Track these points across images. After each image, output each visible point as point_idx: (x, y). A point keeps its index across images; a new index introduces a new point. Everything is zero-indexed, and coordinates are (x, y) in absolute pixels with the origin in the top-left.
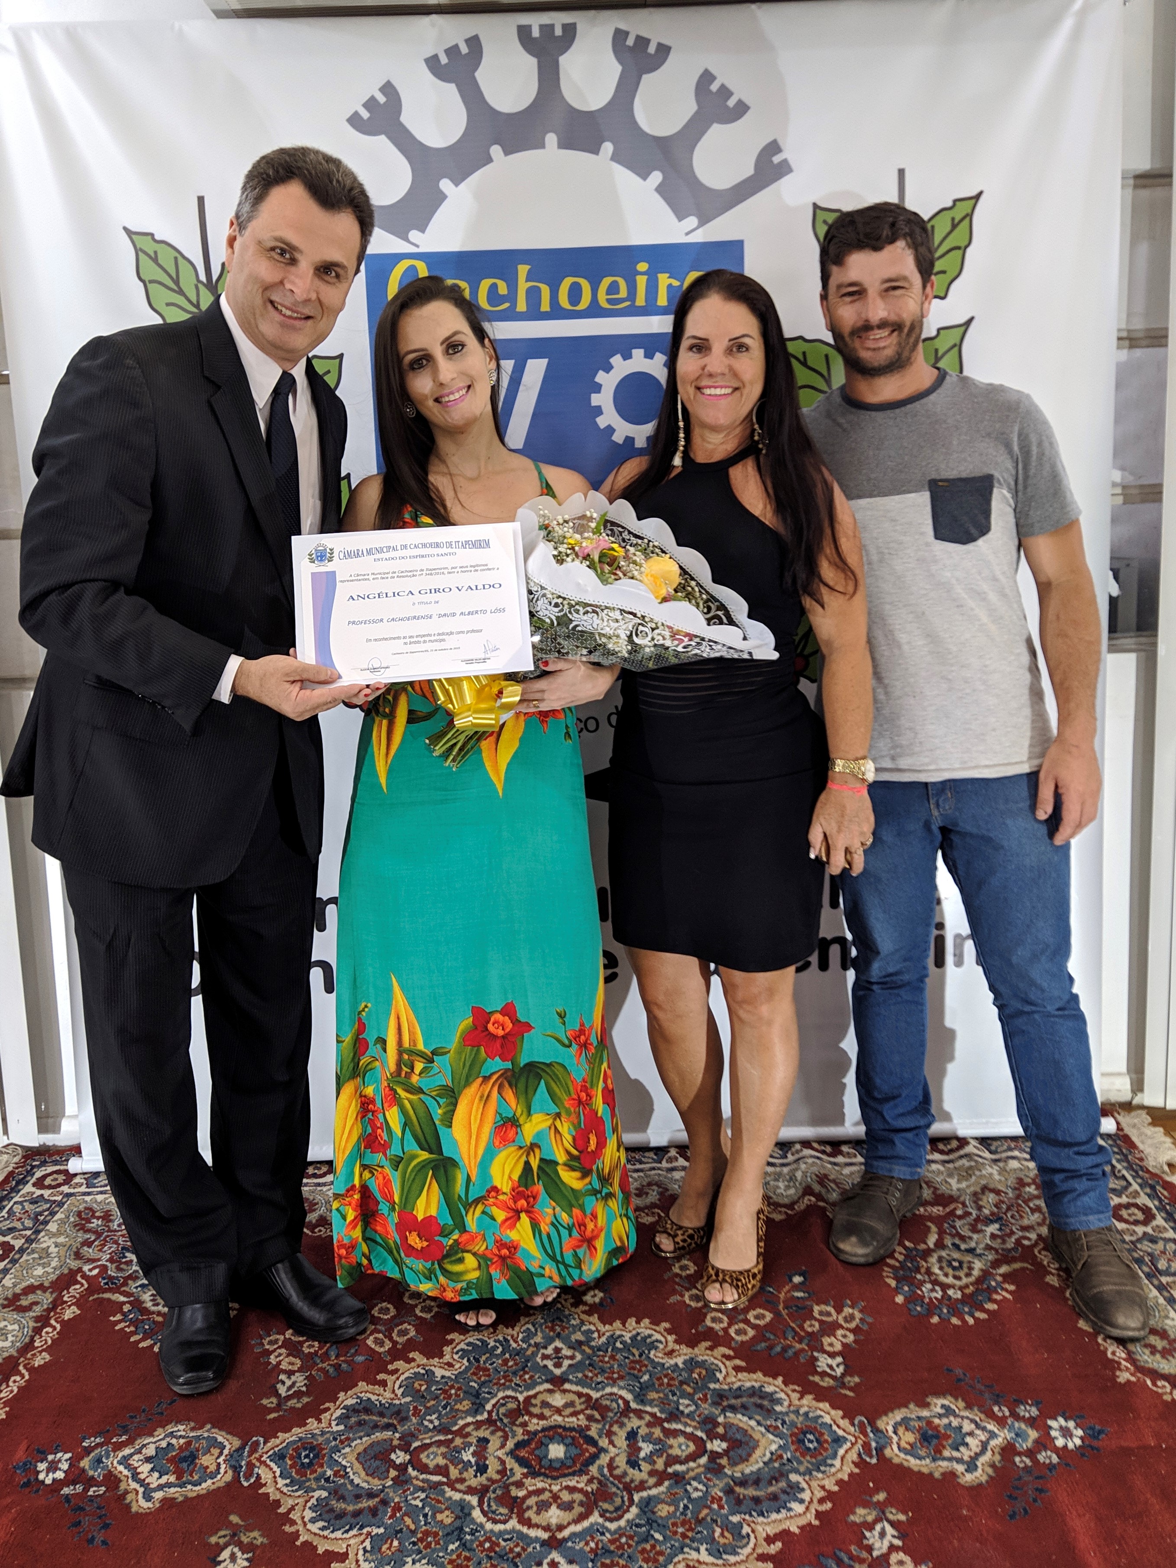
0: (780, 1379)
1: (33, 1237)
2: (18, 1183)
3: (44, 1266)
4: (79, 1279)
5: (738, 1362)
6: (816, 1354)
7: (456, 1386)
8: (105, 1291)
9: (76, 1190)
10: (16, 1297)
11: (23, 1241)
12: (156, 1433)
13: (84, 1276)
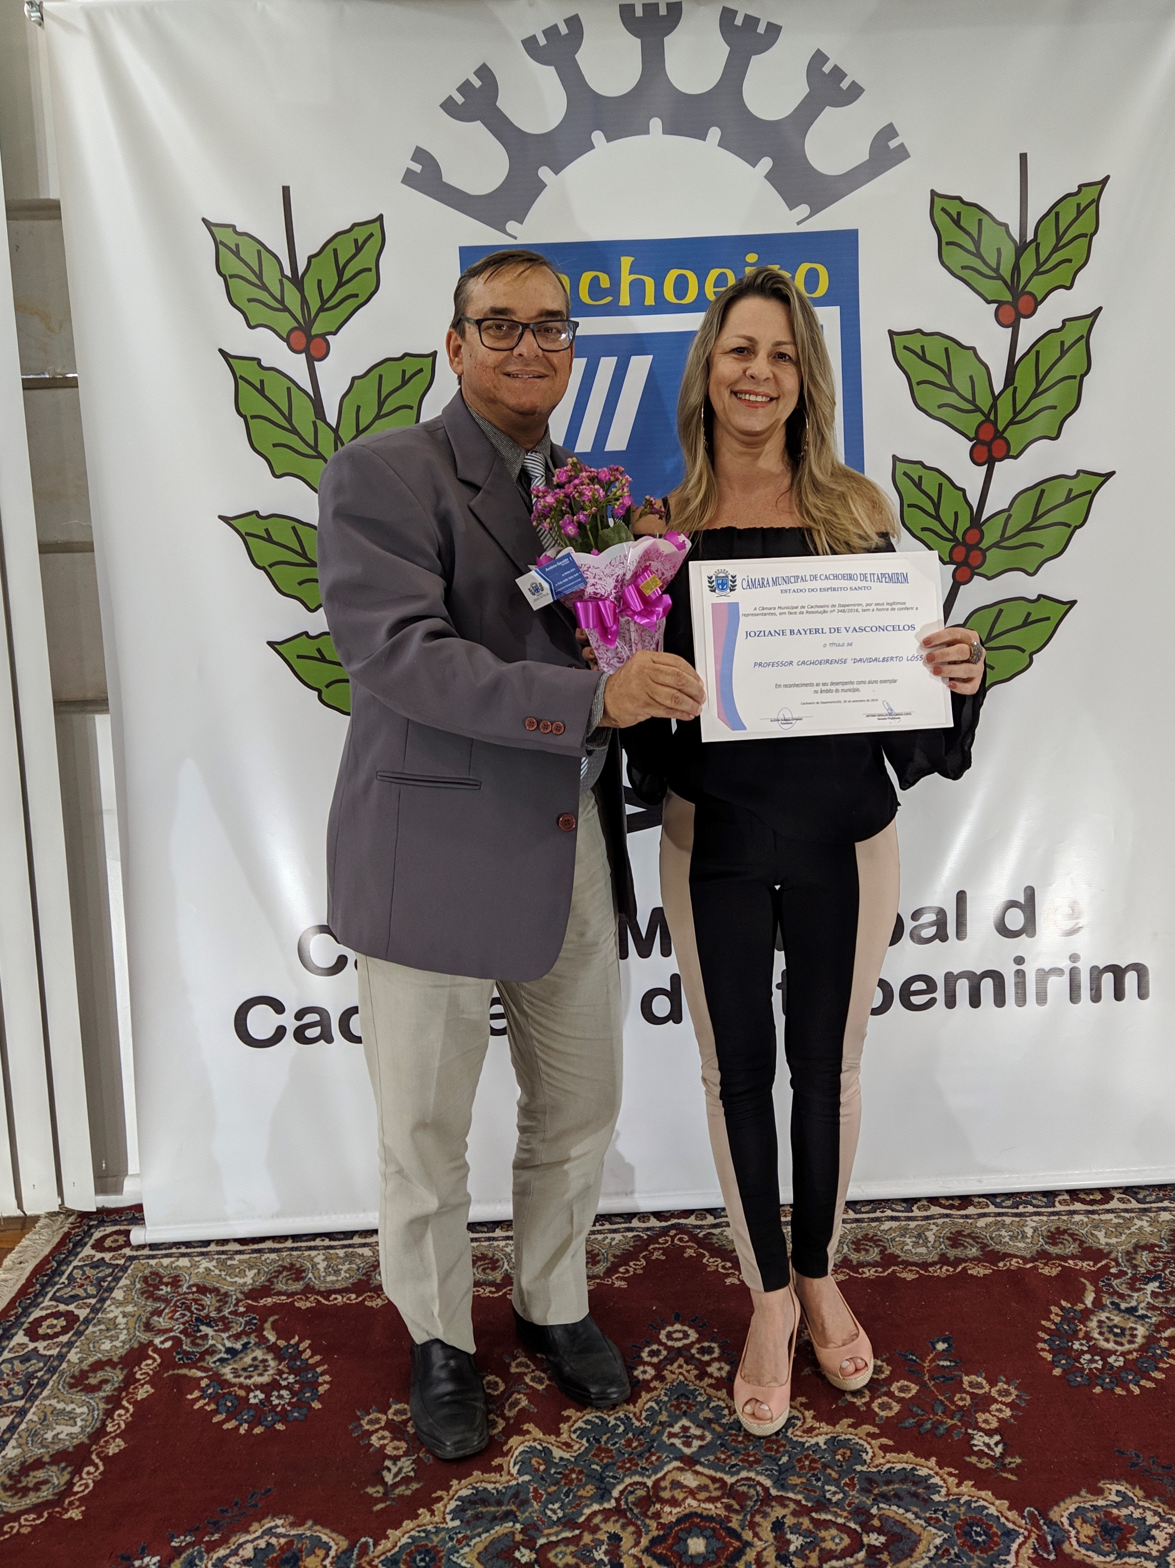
0: (933, 1459)
1: (98, 1306)
2: (76, 1245)
3: (112, 1339)
4: (150, 1353)
5: (884, 1441)
6: (970, 1431)
7: (577, 1469)
8: (181, 1367)
9: (139, 1253)
10: (84, 1375)
11: (88, 1310)
12: (252, 1529)
13: (156, 1350)
